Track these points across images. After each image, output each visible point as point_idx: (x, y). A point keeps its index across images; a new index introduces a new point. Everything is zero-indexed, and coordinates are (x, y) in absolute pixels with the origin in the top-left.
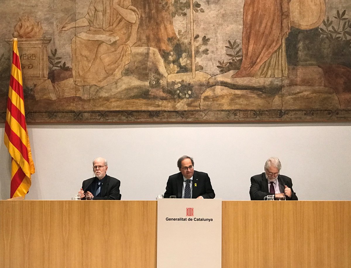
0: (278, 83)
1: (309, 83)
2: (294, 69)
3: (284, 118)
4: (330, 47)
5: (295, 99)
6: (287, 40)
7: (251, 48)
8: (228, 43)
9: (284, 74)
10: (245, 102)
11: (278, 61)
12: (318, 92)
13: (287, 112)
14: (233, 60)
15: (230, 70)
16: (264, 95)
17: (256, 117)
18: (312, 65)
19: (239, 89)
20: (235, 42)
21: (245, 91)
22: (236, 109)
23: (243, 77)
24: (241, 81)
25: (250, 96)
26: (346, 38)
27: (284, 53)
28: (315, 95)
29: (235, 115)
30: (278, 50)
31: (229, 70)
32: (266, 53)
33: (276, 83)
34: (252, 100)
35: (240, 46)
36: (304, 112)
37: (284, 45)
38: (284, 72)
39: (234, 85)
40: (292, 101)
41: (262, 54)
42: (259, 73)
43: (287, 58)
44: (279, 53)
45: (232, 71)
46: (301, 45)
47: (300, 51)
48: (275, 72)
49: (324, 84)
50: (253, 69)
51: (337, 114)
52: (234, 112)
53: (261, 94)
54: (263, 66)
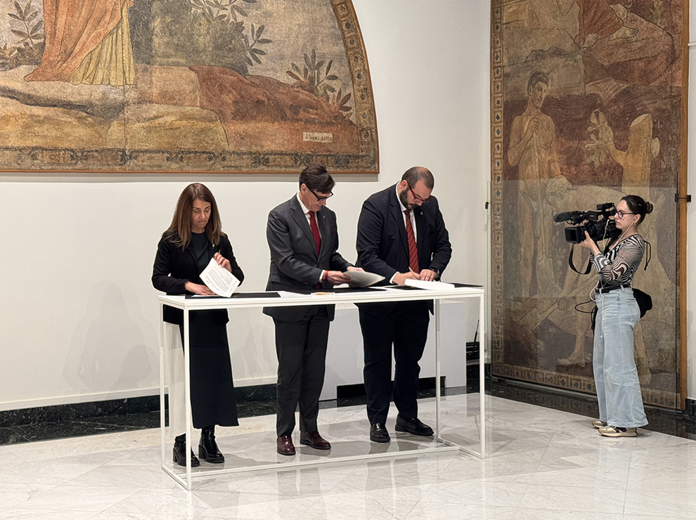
0: (117, 96)
1: (174, 99)
2: (145, 70)
3: (129, 166)
4: (208, 33)
5: (149, 130)
6: (131, 11)
7: (61, 21)
8: (14, 7)
9: (127, 80)
10: (54, 133)
11: (116, 53)
12: (190, 118)
13: (135, 154)
14: (27, 44)
15: (20, 64)
16: (90, 119)
17: (76, 164)
18: (178, 65)
19: (39, 105)
20: (28, 7)
21: (52, 109)
22: (34, 145)
23: (47, 80)
24: (43, 89)
25: (63, 119)
26: (235, 19)
27: (126, 39)
28: (184, 122)
29: (34, 157)
30: (115, 31)
31: (18, 64)
32: (92, 35)
33: (112, 96)
34: (67, 130)
35: (40, 16)
36: (166, 155)
37: (126, 21)
38: (127, 75)
39: (29, 97)
40: (143, 133)
41: (84, 36)
42: (80, 75)
43: (132, 48)
44: (117, 36)
45: (25, 66)
46: (157, 24)
47: (156, 35)
48: (110, 74)
49: (201, 103)
50: (67, 66)
51: (224, 159)
52: (30, 152)
53: (85, 118)
54: (87, 60)
